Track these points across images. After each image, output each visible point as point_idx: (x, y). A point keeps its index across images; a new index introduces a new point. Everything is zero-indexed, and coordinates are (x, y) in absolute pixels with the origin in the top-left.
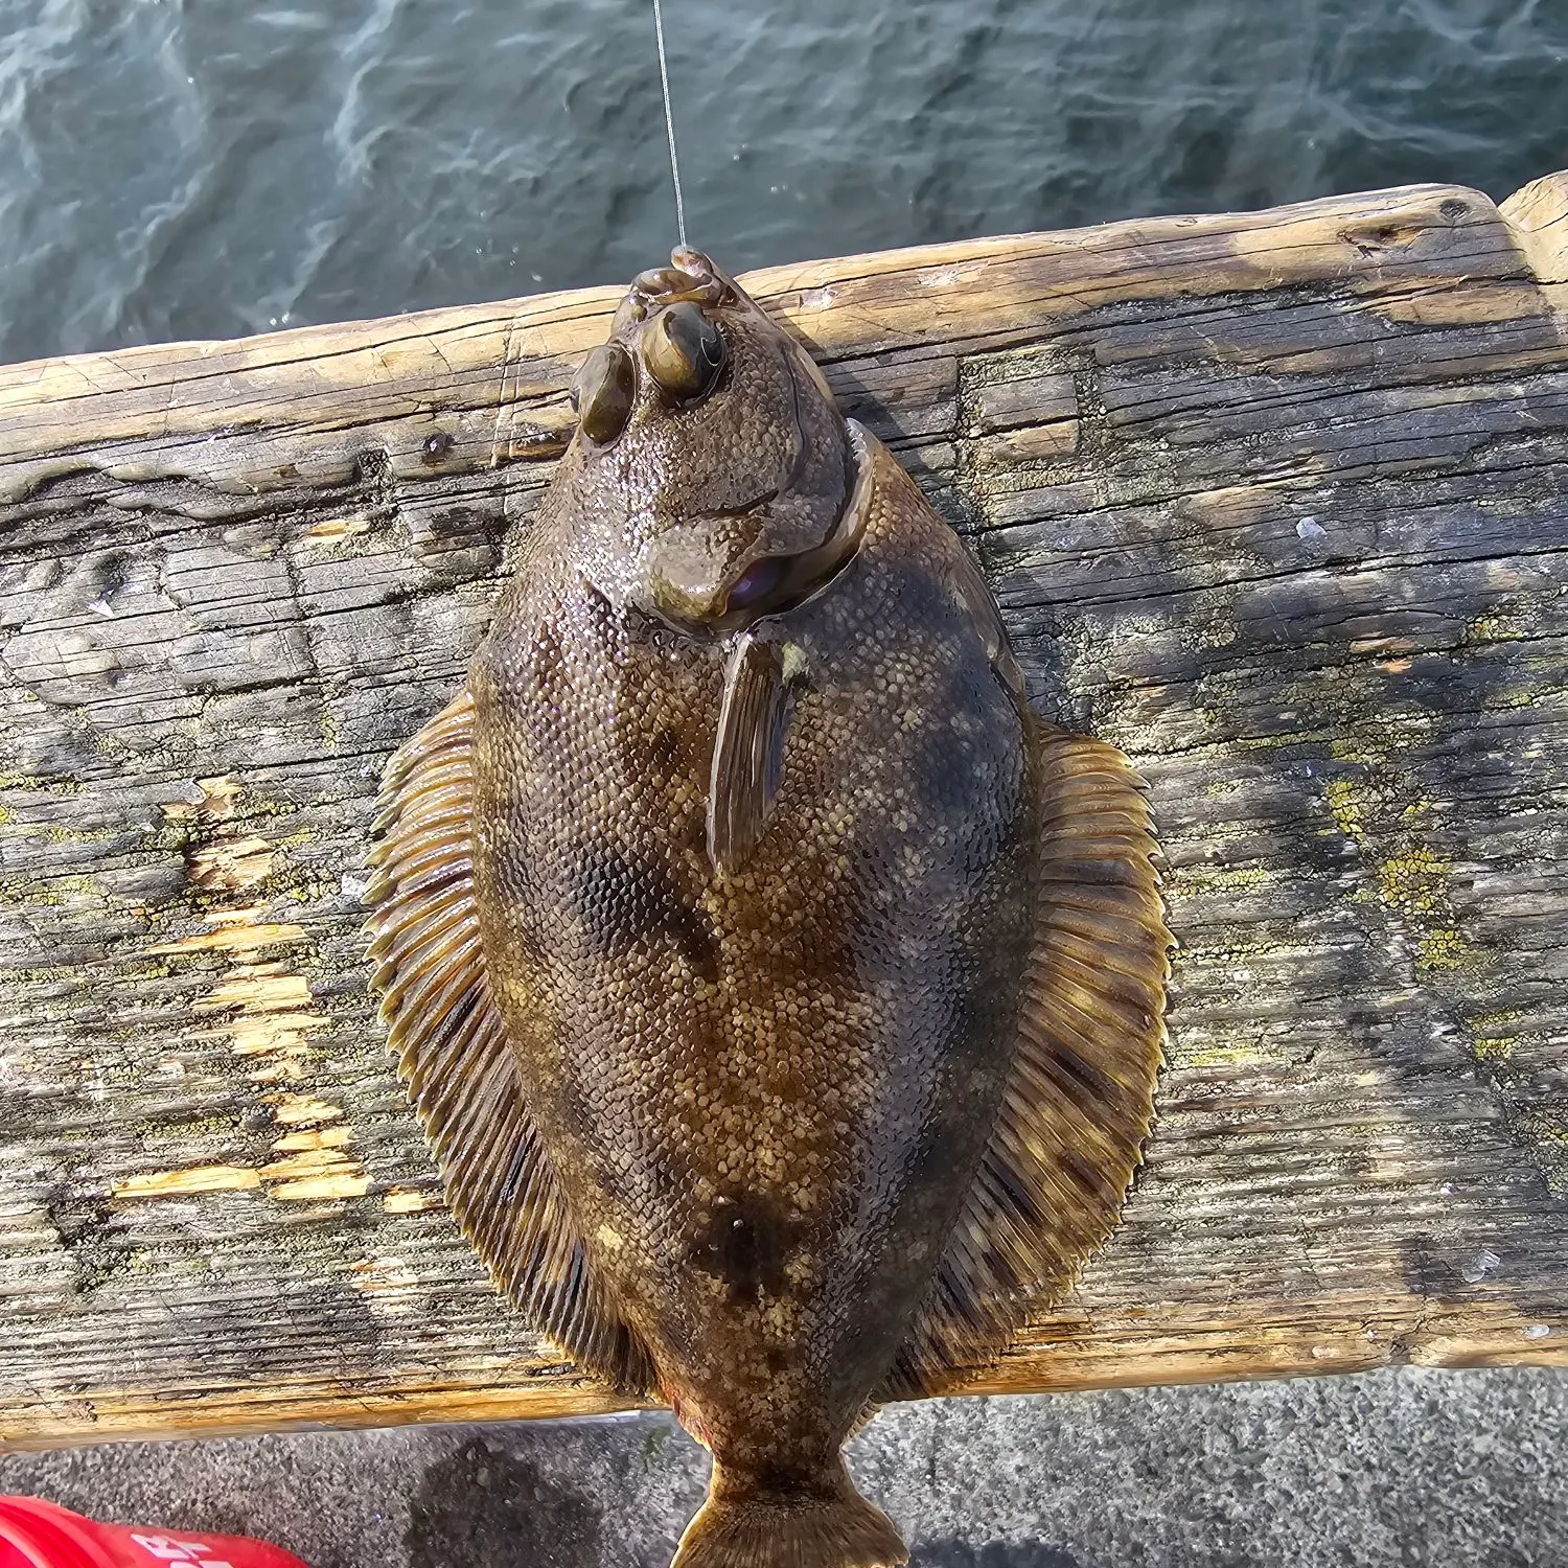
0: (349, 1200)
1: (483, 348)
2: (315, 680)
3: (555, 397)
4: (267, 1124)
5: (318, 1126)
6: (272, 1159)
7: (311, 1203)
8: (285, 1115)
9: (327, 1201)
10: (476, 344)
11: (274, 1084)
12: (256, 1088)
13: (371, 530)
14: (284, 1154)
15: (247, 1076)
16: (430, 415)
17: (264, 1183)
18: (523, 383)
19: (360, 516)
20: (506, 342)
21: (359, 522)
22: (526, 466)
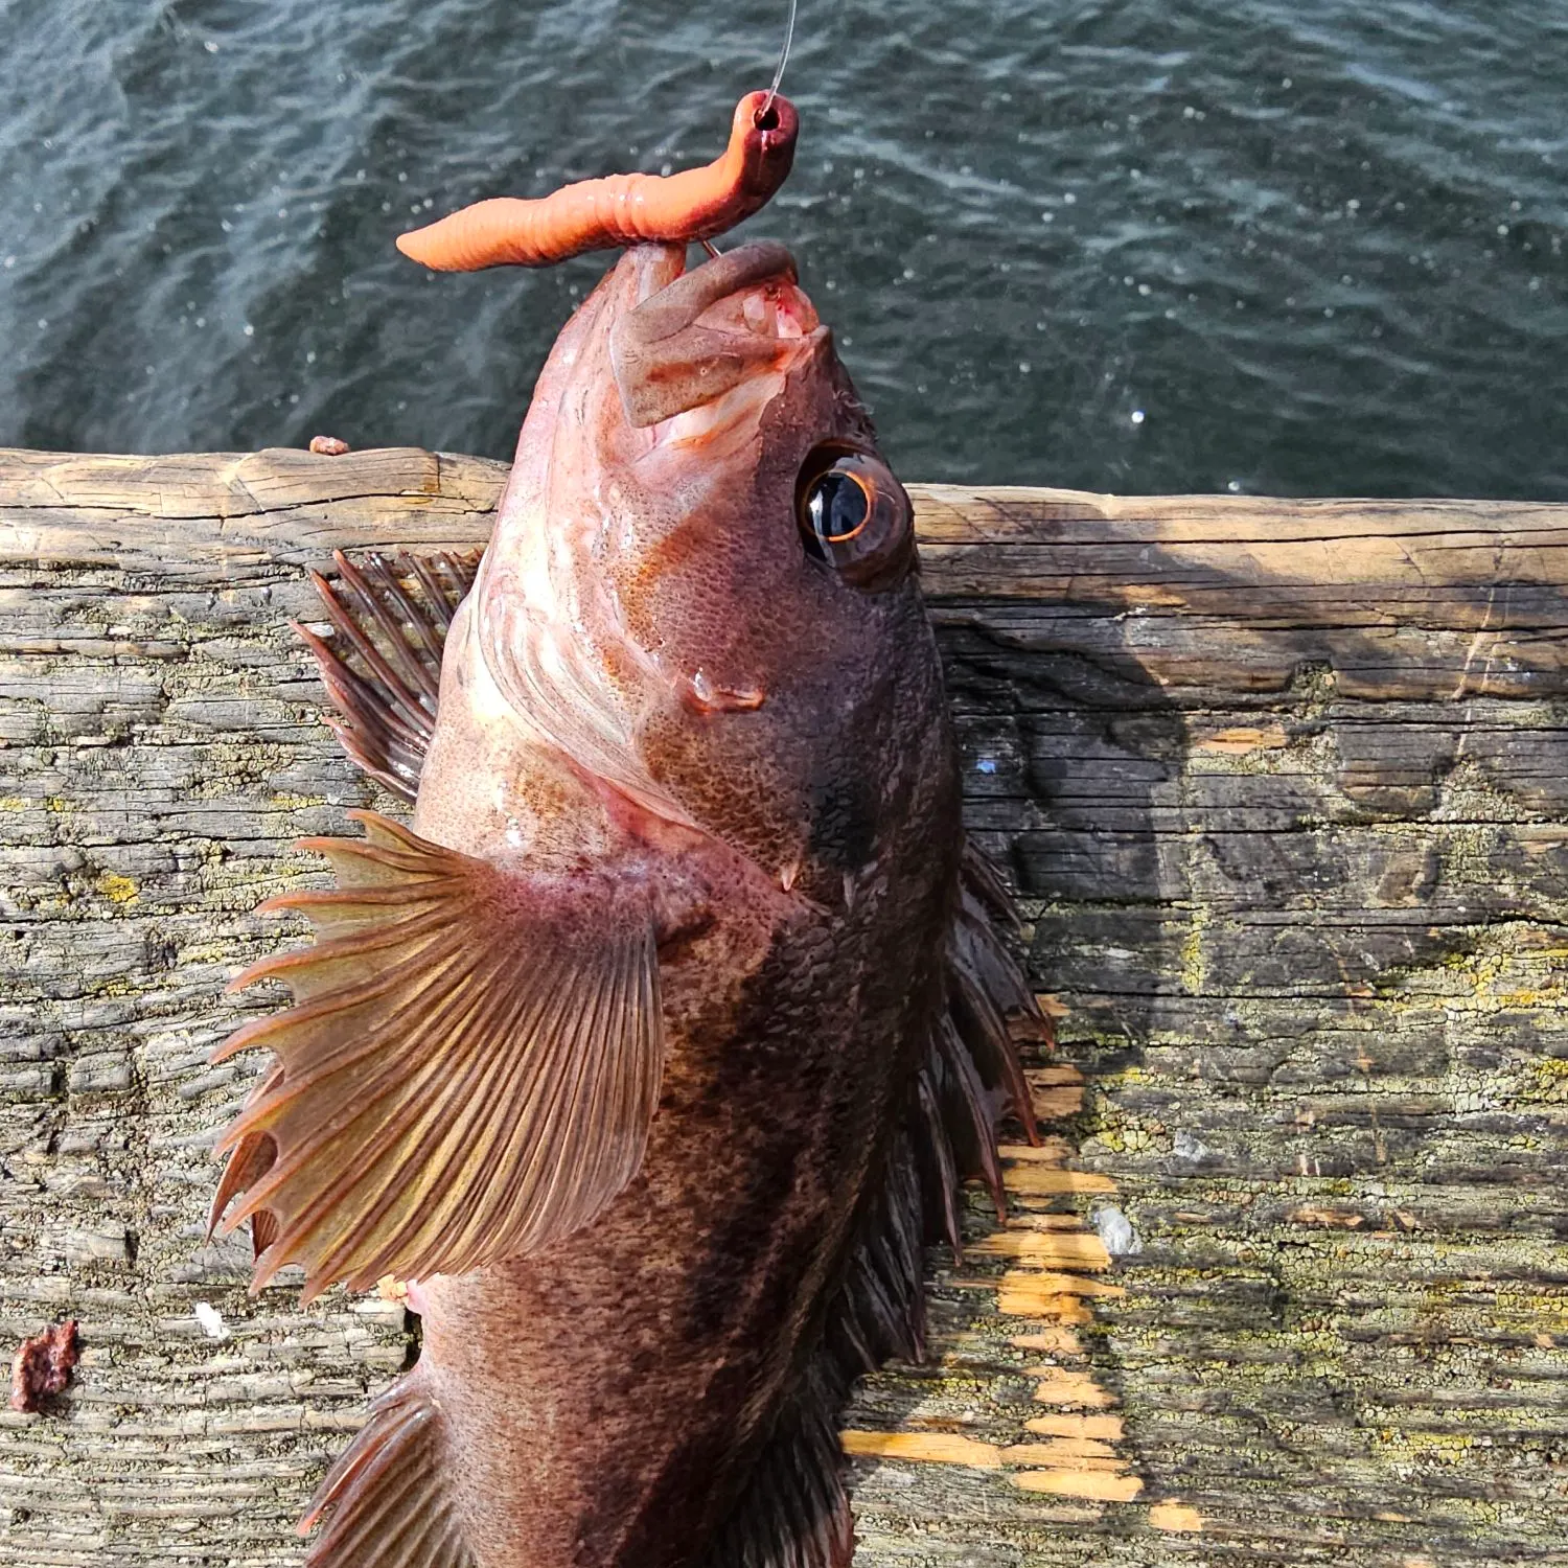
0: (1109, 1505)
1: (1468, 563)
2: (1185, 904)
3: (1551, 633)
4: (1025, 1398)
5: (1084, 1411)
6: (1019, 1440)
7: (1063, 1500)
8: (1047, 1393)
9: (1082, 1502)
10: (1459, 558)
11: (1041, 1353)
12: (1020, 1355)
13: (1288, 747)
14: (1037, 1437)
15: (1011, 1340)
16: (1392, 631)
17: (1006, 1466)
18: (1514, 612)
19: (1279, 729)
20: (1497, 561)
21: (1278, 734)
22: (1495, 703)
